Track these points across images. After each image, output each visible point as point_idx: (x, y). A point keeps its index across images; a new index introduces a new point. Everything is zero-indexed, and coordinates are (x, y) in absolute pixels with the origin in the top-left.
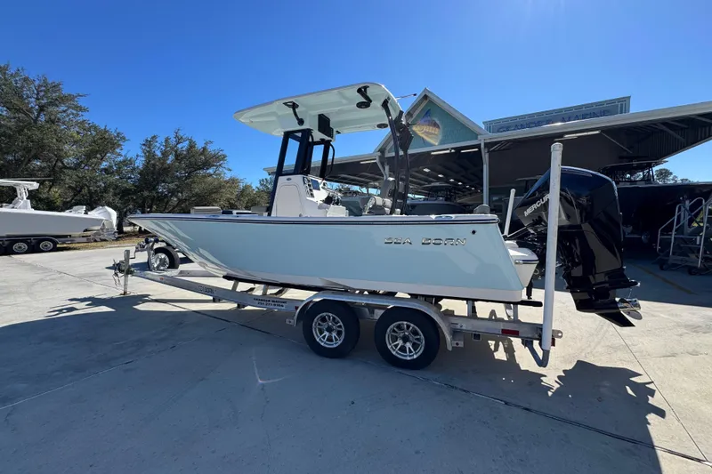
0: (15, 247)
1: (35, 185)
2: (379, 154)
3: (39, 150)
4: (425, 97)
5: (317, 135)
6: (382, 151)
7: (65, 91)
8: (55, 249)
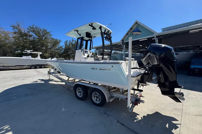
0: (37, 67)
1: (41, 53)
2: (122, 41)
3: (43, 45)
4: (136, 23)
5: (87, 39)
6: (123, 41)
7: (48, 31)
8: (45, 68)
